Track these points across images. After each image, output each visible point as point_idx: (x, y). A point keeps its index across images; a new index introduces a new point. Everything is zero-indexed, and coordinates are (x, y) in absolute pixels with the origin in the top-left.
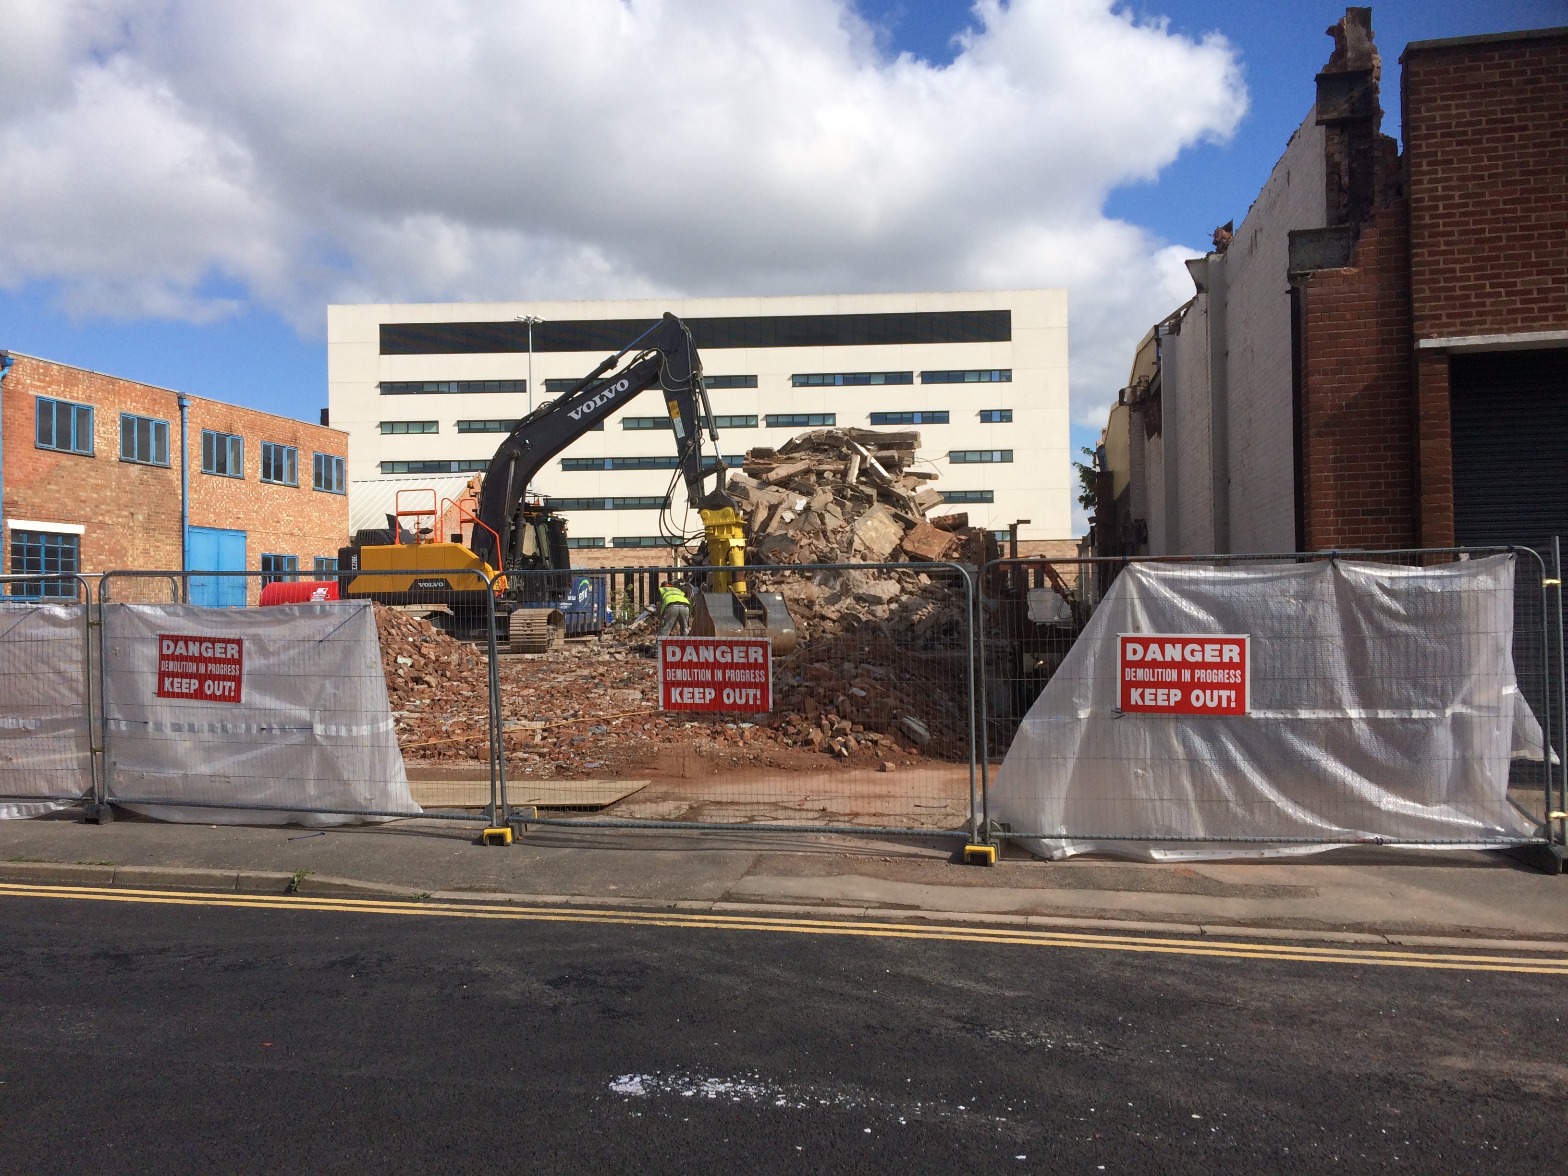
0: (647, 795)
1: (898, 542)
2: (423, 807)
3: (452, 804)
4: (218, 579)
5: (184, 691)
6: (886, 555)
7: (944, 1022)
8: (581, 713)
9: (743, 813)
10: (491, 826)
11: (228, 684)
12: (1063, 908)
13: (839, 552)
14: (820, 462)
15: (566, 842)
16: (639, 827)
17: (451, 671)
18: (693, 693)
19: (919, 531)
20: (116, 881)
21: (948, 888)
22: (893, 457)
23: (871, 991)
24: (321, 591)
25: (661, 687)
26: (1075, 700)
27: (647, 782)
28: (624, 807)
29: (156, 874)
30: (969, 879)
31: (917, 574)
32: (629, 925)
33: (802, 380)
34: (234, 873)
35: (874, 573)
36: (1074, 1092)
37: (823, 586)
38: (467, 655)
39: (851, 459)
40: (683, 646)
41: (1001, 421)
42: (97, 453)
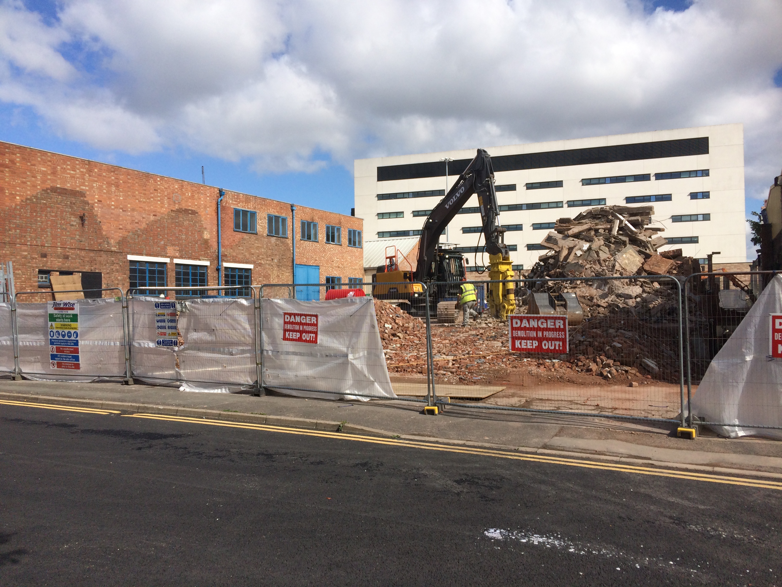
0: (504, 394)
1: (641, 265)
2: (398, 395)
3: (410, 394)
4: (307, 288)
5: (294, 338)
6: (634, 273)
7: (663, 519)
8: (471, 352)
9: (553, 405)
10: (428, 405)
11: (312, 335)
12: (735, 464)
13: (607, 271)
14: (597, 224)
15: (464, 415)
16: (500, 409)
17: (409, 331)
18: (527, 343)
19: (653, 259)
20: (266, 422)
21: (667, 450)
22: (638, 220)
23: (622, 499)
24: (351, 293)
25: (510, 340)
26: (743, 350)
27: (504, 388)
28: (492, 399)
29: (283, 420)
30: (679, 446)
31: (652, 282)
32: (495, 457)
33: (587, 182)
34: (315, 421)
35: (627, 282)
36: (737, 561)
37: (598, 289)
38: (417, 324)
39: (614, 222)
40: (521, 319)
41: (703, 198)
42: (258, 232)
